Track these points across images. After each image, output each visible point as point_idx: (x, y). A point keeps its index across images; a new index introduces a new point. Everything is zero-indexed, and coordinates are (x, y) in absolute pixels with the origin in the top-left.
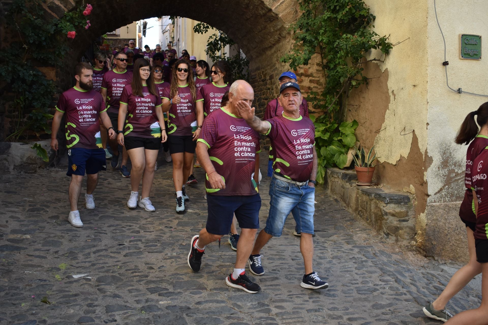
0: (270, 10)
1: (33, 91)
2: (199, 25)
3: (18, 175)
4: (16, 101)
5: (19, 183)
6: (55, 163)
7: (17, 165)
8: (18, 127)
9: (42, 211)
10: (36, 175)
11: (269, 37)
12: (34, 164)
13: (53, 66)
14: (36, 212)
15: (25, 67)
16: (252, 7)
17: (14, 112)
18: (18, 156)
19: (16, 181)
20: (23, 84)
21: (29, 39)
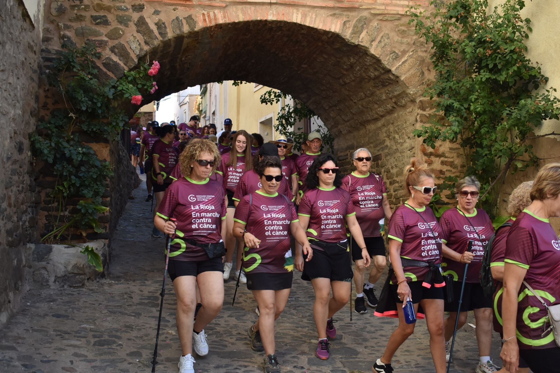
0: (389, 71)
1: (81, 175)
3: (61, 290)
4: (58, 188)
5: (68, 302)
7: (59, 275)
8: (57, 223)
9: (114, 345)
10: (84, 289)
11: (376, 106)
12: (82, 274)
13: (106, 141)
14: (106, 347)
15: (72, 143)
16: (358, 68)
17: (53, 203)
18: (61, 264)
19: (61, 299)
20: (69, 165)
21: (82, 105)
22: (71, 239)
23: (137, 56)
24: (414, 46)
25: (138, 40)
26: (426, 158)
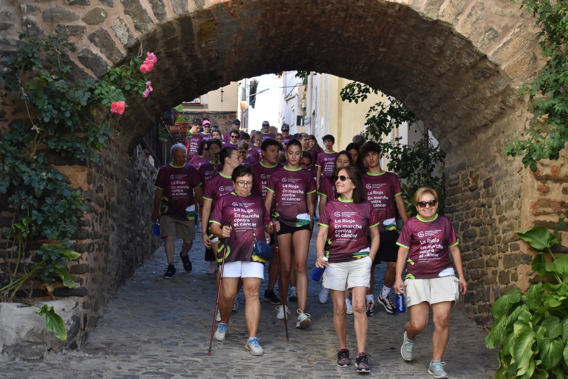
0: (485, 57)
1: (45, 209)
2: (350, 86)
3: (10, 364)
4: (15, 226)
6: (79, 343)
7: (8, 344)
8: (14, 275)
10: (42, 364)
11: (483, 107)
12: (40, 343)
13: (83, 163)
15: (34, 166)
16: (448, 52)
17: (10, 246)
18: (12, 329)
19: (4, 375)
20: (28, 195)
21: (44, 115)
22: (33, 296)
23: (125, 45)
24: (522, 20)
25: (126, 25)
26: (539, 183)
